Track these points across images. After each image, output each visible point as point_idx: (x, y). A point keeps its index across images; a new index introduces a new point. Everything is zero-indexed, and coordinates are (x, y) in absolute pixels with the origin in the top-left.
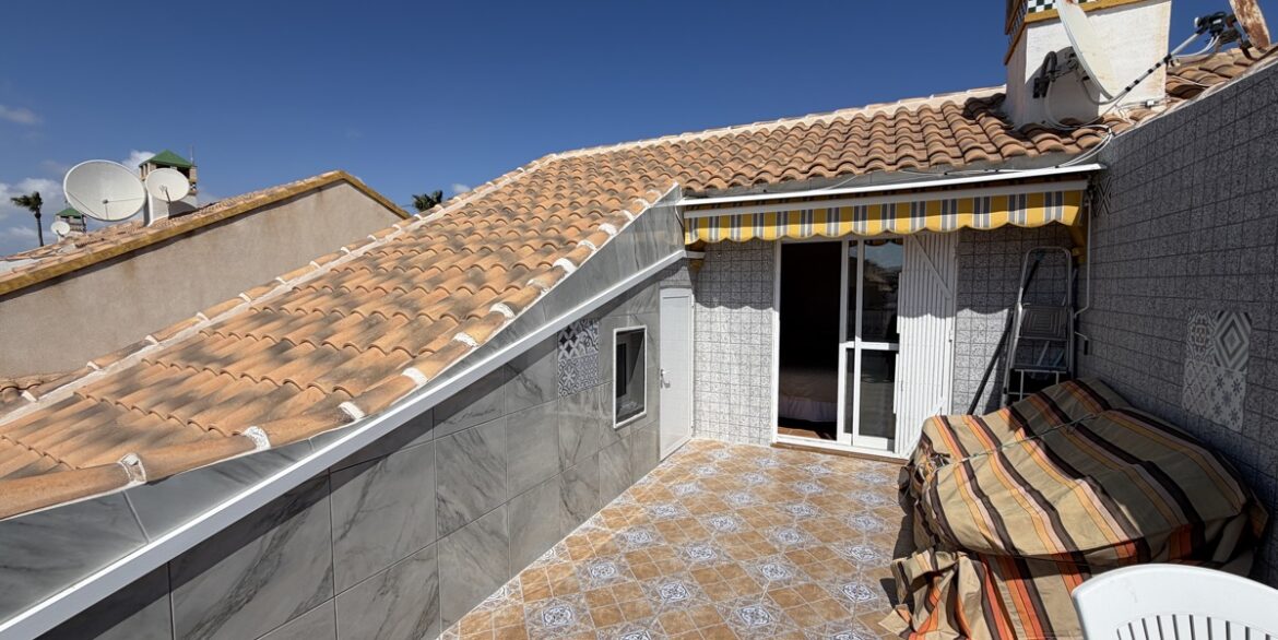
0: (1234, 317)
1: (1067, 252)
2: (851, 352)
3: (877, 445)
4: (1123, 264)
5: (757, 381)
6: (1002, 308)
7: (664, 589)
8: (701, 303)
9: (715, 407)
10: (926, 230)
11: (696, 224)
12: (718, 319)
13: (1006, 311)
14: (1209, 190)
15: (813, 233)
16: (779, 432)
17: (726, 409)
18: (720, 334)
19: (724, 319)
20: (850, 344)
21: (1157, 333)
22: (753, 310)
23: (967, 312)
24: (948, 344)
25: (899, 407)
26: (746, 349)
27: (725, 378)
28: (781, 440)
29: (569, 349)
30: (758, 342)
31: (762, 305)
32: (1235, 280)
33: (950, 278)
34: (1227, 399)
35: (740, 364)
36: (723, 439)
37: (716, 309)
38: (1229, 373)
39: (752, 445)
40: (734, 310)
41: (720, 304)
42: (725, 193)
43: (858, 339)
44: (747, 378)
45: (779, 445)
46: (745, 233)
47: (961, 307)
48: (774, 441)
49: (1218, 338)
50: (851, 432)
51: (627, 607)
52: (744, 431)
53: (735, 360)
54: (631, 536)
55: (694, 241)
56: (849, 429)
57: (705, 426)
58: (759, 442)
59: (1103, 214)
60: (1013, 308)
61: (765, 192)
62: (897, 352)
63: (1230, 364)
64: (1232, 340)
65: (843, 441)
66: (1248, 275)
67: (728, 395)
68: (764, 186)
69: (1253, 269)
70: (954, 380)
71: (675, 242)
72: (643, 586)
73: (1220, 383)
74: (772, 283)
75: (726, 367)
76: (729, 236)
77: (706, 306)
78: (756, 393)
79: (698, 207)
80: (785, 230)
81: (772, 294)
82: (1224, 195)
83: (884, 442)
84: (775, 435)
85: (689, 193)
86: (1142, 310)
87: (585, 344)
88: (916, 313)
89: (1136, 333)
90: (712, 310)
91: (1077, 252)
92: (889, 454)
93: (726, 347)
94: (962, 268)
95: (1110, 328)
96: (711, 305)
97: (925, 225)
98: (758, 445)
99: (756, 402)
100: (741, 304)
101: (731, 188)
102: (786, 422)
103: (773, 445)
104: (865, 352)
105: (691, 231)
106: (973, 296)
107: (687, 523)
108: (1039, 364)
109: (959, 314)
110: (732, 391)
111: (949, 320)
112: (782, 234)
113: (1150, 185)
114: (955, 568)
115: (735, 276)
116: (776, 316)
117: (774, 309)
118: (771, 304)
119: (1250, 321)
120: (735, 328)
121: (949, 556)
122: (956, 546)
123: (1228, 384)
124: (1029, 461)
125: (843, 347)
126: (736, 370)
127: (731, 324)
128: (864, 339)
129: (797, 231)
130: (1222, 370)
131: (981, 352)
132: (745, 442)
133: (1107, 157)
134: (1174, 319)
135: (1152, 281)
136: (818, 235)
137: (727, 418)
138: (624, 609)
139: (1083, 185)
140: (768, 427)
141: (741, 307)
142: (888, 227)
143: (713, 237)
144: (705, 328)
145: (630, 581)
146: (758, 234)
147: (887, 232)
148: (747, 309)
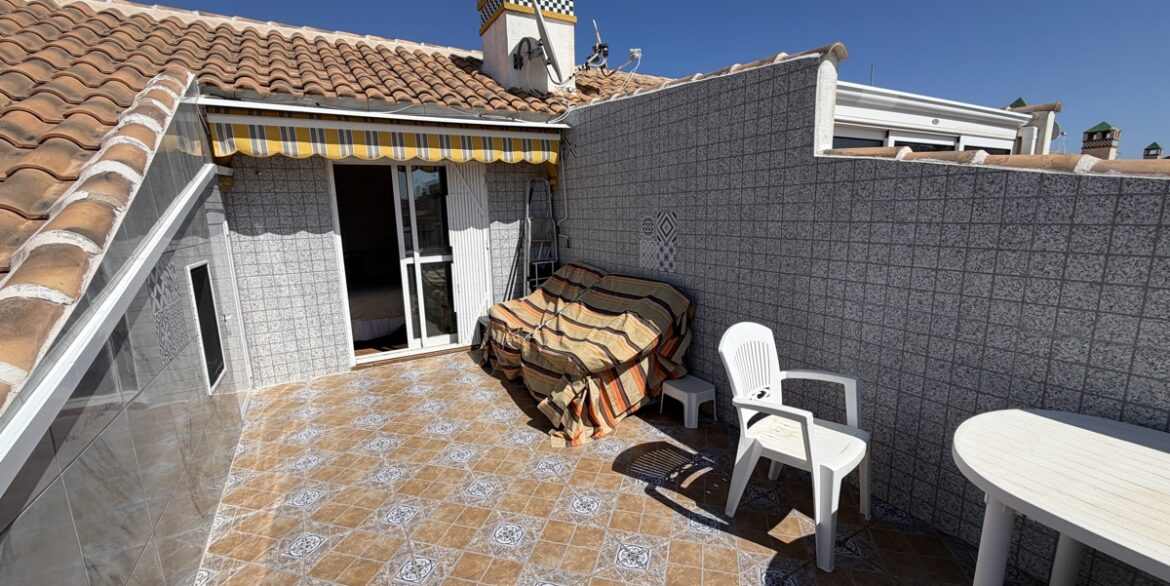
0: (667, 215)
1: (547, 182)
2: (411, 268)
3: (443, 341)
4: (590, 190)
5: (325, 309)
6: (516, 220)
7: (390, 518)
8: (238, 231)
9: (276, 348)
10: (473, 160)
11: (230, 132)
12: (266, 248)
13: (518, 222)
14: (647, 148)
15: (381, 155)
16: (356, 355)
17: (292, 347)
18: (271, 265)
19: (274, 248)
20: (410, 261)
21: (620, 228)
22: (311, 235)
23: (496, 225)
24: (486, 251)
25: (459, 306)
26: (308, 278)
27: (286, 314)
28: (359, 362)
29: (158, 297)
30: (323, 269)
31: (321, 229)
32: (666, 196)
33: (483, 200)
34: (666, 257)
35: (303, 295)
36: (294, 380)
37: (262, 237)
38: (666, 244)
39: (330, 375)
40: (286, 237)
41: (266, 230)
42: (264, 99)
43: (417, 254)
44: (314, 308)
45: (359, 367)
46: (304, 149)
47: (492, 221)
48: (353, 364)
49: (659, 227)
50: (420, 336)
51: (372, 553)
52: (319, 364)
53: (295, 291)
54: (297, 501)
55: (229, 153)
56: (418, 334)
57: (269, 371)
58: (338, 370)
59: (571, 157)
60: (523, 218)
61: (318, 105)
62: (452, 262)
63: (667, 239)
64: (666, 227)
65: (414, 346)
66: (673, 193)
67: (293, 331)
68: (317, 99)
69: (675, 191)
70: (493, 278)
71: (198, 152)
72: (367, 529)
73: (662, 249)
74: (329, 205)
75: (285, 302)
76: (282, 151)
77: (245, 233)
78: (327, 321)
79: (227, 110)
80: (351, 150)
81: (331, 217)
82: (656, 151)
83: (446, 338)
84: (353, 359)
85: (208, 88)
86: (607, 216)
87: (169, 288)
88: (462, 227)
89: (605, 230)
90: (256, 238)
91: (554, 182)
92: (455, 346)
93: (282, 279)
94: (490, 192)
95: (583, 229)
96: (253, 232)
97: (473, 156)
98: (338, 373)
99: (329, 331)
100: (294, 230)
101: (274, 94)
102: (360, 345)
103: (353, 369)
104: (424, 266)
105: (222, 139)
106: (499, 212)
107: (345, 461)
108: (539, 258)
109: (491, 225)
110: (298, 326)
111: (485, 230)
112: (348, 154)
113: (607, 142)
114: (587, 388)
115: (282, 198)
116: (338, 239)
117: (335, 233)
118: (330, 228)
119: (675, 216)
120: (290, 257)
121: (581, 382)
122: (587, 373)
123: (666, 250)
124: (581, 315)
125: (404, 263)
126: (299, 302)
127: (284, 252)
128: (422, 255)
129: (364, 152)
130: (662, 243)
131: (507, 255)
132: (321, 374)
133: (571, 121)
134: (630, 219)
135: (613, 200)
136: (385, 157)
137: (295, 355)
138: (370, 557)
139: (557, 137)
140: (345, 353)
141: (295, 232)
142: (446, 155)
143: (260, 151)
144: (248, 259)
145: (347, 534)
146: (320, 152)
147: (445, 159)
148: (303, 234)
